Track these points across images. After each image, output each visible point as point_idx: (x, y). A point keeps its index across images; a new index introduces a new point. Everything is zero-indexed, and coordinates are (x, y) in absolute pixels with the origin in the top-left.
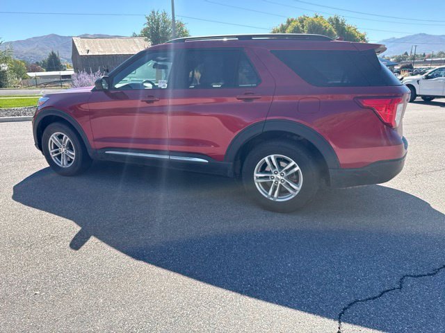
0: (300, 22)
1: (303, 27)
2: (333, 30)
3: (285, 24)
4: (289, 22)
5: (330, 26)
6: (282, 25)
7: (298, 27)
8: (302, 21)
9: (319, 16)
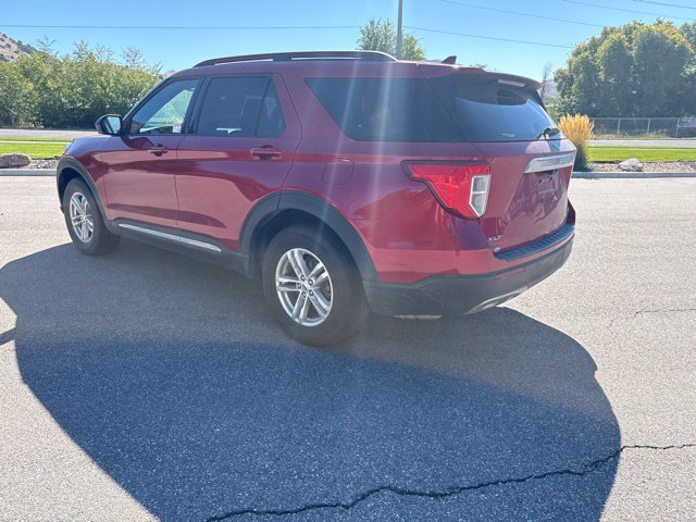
0: (627, 34)
1: (630, 41)
2: (689, 46)
3: (598, 36)
4: (605, 34)
5: (684, 40)
6: (593, 38)
7: (620, 42)
8: (629, 31)
9: (665, 21)
